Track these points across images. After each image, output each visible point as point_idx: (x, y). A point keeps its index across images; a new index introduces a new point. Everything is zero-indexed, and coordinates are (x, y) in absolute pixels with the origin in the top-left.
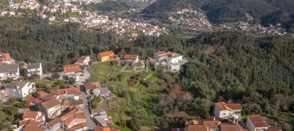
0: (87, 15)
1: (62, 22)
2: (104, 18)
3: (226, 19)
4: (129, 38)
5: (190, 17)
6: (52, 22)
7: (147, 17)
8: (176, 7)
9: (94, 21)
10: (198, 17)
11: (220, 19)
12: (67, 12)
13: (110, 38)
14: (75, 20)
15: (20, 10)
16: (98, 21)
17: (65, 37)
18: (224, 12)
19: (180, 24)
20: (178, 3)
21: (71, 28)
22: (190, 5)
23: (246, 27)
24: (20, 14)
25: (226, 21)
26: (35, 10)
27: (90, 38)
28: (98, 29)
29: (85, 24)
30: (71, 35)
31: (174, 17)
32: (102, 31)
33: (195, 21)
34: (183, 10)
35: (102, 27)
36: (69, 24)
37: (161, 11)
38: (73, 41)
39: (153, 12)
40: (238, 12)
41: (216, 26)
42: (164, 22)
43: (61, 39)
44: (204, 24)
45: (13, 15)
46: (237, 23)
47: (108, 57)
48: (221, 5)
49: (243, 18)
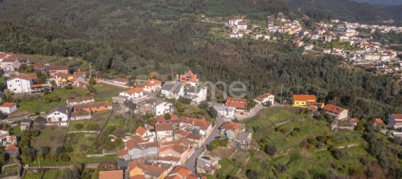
0: (362, 47)
1: (320, 53)
2: (389, 54)
6: (308, 51)
9: (369, 57)
12: (332, 40)
13: (385, 85)
14: (339, 52)
15: (277, 34)
16: (376, 58)
17: (315, 73)
21: (327, 63)
24: (275, 38)
26: (294, 34)
27: (351, 80)
28: (370, 69)
29: (351, 59)
30: (324, 71)
32: (375, 73)
35: (377, 67)
36: (328, 57)
38: (325, 80)
43: (309, 75)
45: (267, 40)
47: (305, 102)
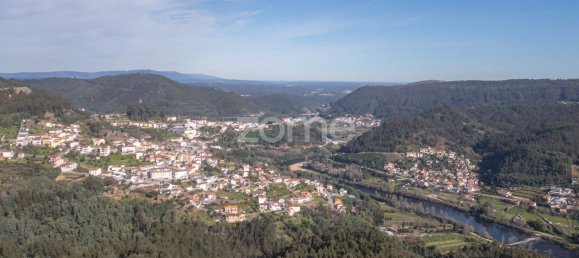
1: (83, 176)
3: (516, 176)
5: (436, 167)
8: (407, 142)
9: (157, 175)
10: (453, 168)
11: (502, 175)
14: (115, 171)
16: (166, 175)
18: (515, 160)
19: (406, 182)
20: (415, 135)
22: (444, 140)
23: (563, 200)
25: (514, 182)
29: (128, 181)
31: (398, 164)
33: (445, 176)
34: (424, 151)
35: (161, 190)
37: (372, 150)
39: (357, 151)
40: (549, 162)
41: (488, 192)
42: (373, 174)
44: (466, 182)
46: (543, 188)
48: (519, 142)
49: (558, 176)
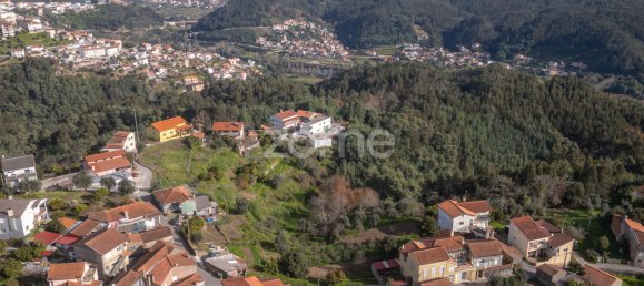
0: (71, 38)
1: (8, 59)
2: (113, 45)
3: (376, 38)
4: (178, 87)
5: (303, 37)
7: (207, 39)
8: (269, 15)
9: (89, 54)
10: (318, 37)
11: (363, 39)
12: (16, 33)
13: (134, 89)
14: (40, 51)
16: (100, 53)
17: (20, 93)
18: (370, 25)
19: (283, 53)
20: (273, 8)
21: (35, 73)
22: (299, 12)
23: (415, 53)
25: (375, 44)
27: (86, 93)
28: (102, 72)
29: (67, 60)
30: (37, 88)
31: (269, 38)
32: (112, 75)
33: (314, 45)
34: (286, 23)
35: (111, 66)
36: (28, 63)
37: (238, 25)
38: (44, 102)
39: (220, 28)
40: (398, 24)
41: (357, 54)
42: (248, 50)
43: (11, 99)
44: (331, 51)
46: (397, 46)
47: (173, 130)
48: (362, 9)
49: (408, 34)
